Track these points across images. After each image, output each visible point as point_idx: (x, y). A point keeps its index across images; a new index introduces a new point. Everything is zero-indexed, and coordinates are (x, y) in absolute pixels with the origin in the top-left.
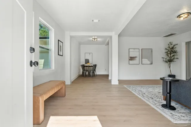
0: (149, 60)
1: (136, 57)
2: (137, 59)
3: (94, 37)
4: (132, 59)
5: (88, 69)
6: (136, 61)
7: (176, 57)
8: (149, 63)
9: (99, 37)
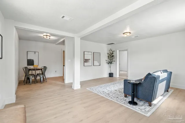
0: (98, 62)
1: (89, 59)
2: (90, 61)
3: (45, 34)
4: (86, 61)
5: (34, 73)
6: (90, 63)
7: (113, 60)
8: (98, 64)
9: (52, 35)
